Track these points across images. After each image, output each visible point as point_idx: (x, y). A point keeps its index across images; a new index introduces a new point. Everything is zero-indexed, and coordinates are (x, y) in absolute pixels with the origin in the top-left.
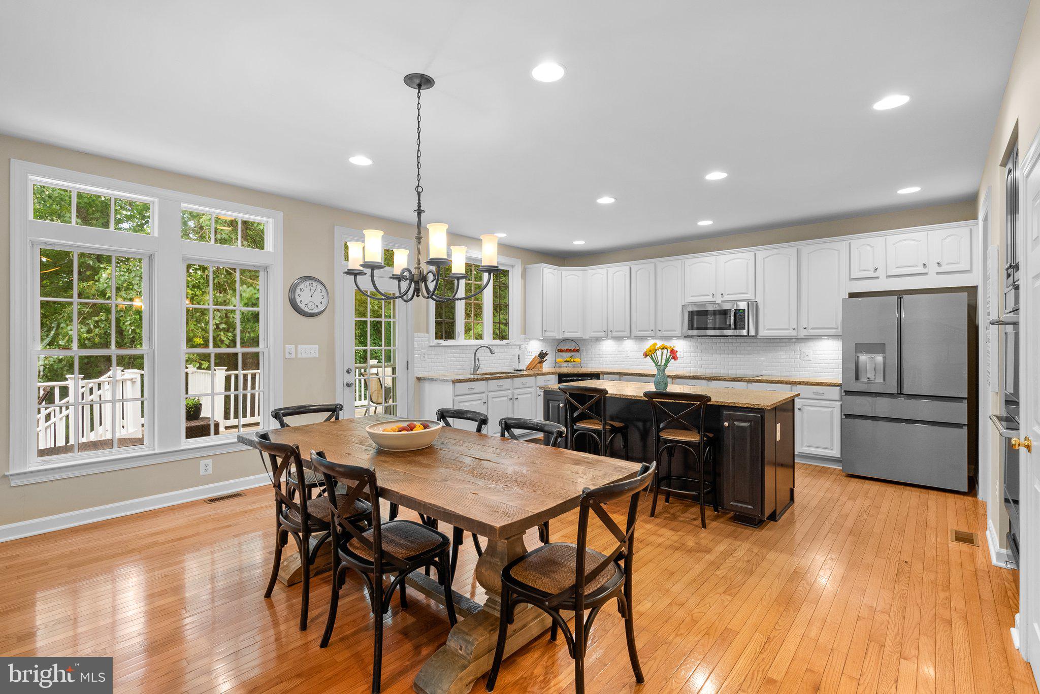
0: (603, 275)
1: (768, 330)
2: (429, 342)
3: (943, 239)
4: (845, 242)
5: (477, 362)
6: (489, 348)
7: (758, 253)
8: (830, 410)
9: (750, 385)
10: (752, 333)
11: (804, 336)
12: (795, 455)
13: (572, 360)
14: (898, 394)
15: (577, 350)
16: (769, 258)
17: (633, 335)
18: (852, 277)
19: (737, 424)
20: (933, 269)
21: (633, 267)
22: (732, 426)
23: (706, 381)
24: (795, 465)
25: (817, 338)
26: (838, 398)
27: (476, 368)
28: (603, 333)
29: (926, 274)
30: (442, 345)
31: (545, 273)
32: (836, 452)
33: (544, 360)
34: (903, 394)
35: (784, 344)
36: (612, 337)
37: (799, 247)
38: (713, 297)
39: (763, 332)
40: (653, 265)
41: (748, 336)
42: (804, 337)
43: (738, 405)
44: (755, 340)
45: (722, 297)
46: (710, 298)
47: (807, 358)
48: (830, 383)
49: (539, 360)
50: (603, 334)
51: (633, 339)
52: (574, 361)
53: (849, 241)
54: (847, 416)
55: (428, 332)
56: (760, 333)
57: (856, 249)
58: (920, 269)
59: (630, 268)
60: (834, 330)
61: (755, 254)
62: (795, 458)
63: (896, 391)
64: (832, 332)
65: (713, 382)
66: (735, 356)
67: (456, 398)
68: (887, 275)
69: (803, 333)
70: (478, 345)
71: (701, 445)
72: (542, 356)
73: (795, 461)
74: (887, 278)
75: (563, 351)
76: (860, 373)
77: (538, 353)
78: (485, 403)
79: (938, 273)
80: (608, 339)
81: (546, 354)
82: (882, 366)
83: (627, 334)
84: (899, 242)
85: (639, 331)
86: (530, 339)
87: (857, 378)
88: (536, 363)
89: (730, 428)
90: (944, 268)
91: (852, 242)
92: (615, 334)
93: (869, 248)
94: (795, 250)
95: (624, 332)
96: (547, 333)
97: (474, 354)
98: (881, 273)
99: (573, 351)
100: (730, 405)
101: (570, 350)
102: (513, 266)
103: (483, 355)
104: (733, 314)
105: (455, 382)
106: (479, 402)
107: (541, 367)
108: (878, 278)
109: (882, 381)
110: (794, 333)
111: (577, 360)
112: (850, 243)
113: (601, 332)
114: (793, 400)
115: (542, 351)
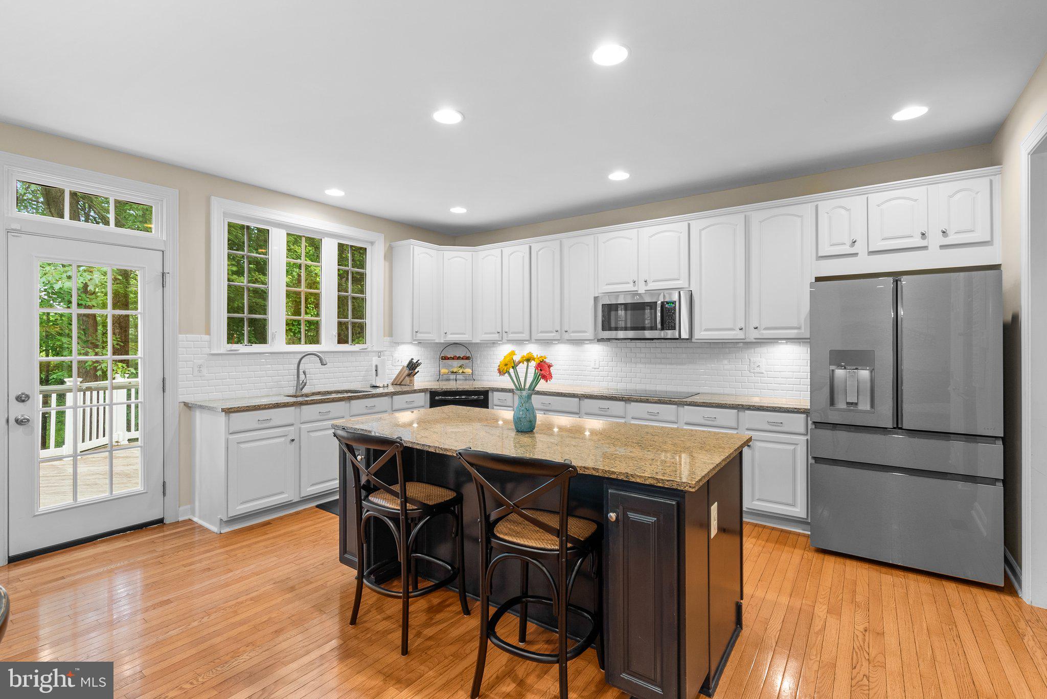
0: (497, 257)
1: (706, 330)
2: (210, 348)
3: (951, 197)
4: (810, 204)
5: (302, 377)
6: (318, 356)
7: (693, 223)
8: (792, 447)
9: (681, 409)
10: (685, 335)
11: (755, 339)
12: (744, 512)
13: (461, 371)
14: (894, 428)
15: (468, 358)
16: (709, 229)
17: (534, 337)
18: (820, 255)
19: (632, 516)
20: (935, 240)
21: (533, 246)
22: (623, 520)
23: (622, 403)
24: (744, 525)
25: (772, 342)
26: (802, 430)
27: (301, 385)
28: (497, 335)
29: (925, 248)
30: (240, 352)
31: (416, 253)
32: (799, 510)
33: (416, 371)
34: (901, 428)
35: (727, 350)
36: (507, 340)
37: (747, 213)
38: (634, 286)
39: (699, 334)
40: (558, 242)
41: (680, 338)
42: (754, 341)
43: (633, 480)
44: (690, 345)
45: (646, 285)
46: (630, 287)
47: (757, 370)
48: (792, 408)
49: (407, 372)
50: (496, 337)
51: (533, 343)
52: (463, 372)
53: (815, 203)
54: (817, 460)
55: (208, 332)
56: (695, 336)
57: (826, 214)
58: (917, 241)
59: (530, 247)
60: (796, 331)
61: (689, 225)
62: (744, 515)
63: (891, 424)
64: (793, 333)
65: (632, 403)
66: (664, 366)
67: (231, 437)
68: (870, 250)
69: (753, 335)
70: (304, 352)
71: (562, 561)
72: (412, 367)
73: (744, 520)
74: (868, 255)
75: (448, 359)
76: (836, 396)
77: (406, 363)
78: (293, 440)
79: (942, 247)
80: (504, 343)
81: (417, 364)
82: (869, 385)
83: (525, 336)
84: (887, 201)
85: (542, 332)
86: (398, 344)
87: (832, 402)
88: (403, 377)
89: (621, 524)
90: (952, 239)
91: (820, 203)
92: (511, 336)
93: (843, 211)
94: (742, 216)
95: (523, 333)
96: (419, 335)
97: (296, 365)
98: (860, 248)
99: (462, 359)
100: (620, 477)
101: (459, 358)
102: (372, 243)
103: (310, 365)
104: (659, 309)
105: (228, 411)
106: (282, 439)
107: (412, 381)
108: (856, 254)
109: (868, 408)
110: (740, 335)
111: (468, 371)
112: (817, 207)
113: (494, 333)
114: (741, 453)
115: (412, 359)
